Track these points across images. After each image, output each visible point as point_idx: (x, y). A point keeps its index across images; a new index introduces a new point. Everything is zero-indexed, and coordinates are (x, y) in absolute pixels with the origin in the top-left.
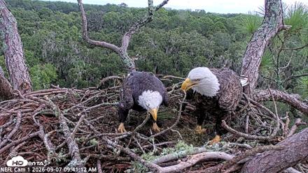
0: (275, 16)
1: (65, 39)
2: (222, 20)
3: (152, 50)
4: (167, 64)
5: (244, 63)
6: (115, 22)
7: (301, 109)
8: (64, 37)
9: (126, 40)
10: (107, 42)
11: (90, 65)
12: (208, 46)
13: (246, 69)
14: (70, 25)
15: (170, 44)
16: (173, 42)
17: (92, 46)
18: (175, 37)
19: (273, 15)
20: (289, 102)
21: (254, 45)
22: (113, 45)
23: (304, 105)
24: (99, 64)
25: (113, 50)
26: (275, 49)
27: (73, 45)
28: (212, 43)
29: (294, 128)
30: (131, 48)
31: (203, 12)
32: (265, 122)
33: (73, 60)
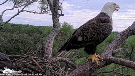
0: (57, 27)
2: (37, 28)
4: (12, 49)
5: (46, 47)
7: (70, 64)
12: (31, 40)
13: (47, 49)
15: (13, 39)
16: (14, 38)
18: (15, 36)
19: (56, 27)
20: (65, 62)
21: (50, 39)
23: (70, 62)
26: (58, 40)
28: (33, 38)
29: (68, 72)
31: (28, 25)
32: (56, 72)
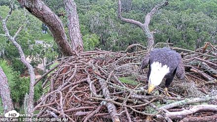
1: (106, 18)
3: (167, 26)
4: (177, 36)
6: (140, 6)
8: (105, 16)
9: (148, 18)
10: (134, 20)
11: (121, 35)
12: (212, 24)
14: (110, 8)
15: (180, 22)
16: (184, 21)
17: (124, 23)
18: (185, 17)
22: (138, 22)
24: (128, 35)
25: (138, 26)
27: (111, 21)
28: (215, 22)
30: (151, 24)
33: (110, 32)
